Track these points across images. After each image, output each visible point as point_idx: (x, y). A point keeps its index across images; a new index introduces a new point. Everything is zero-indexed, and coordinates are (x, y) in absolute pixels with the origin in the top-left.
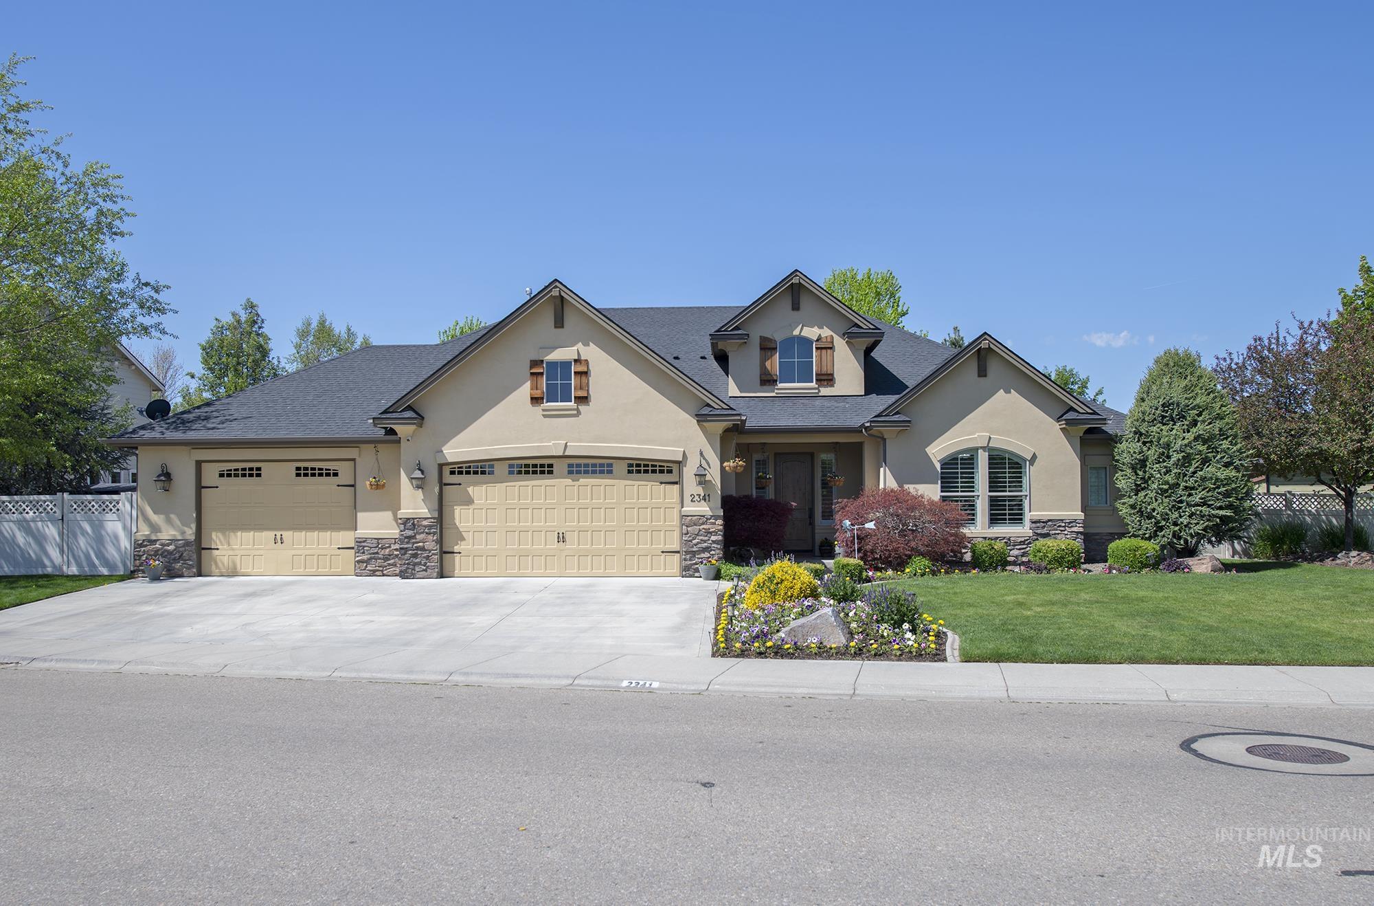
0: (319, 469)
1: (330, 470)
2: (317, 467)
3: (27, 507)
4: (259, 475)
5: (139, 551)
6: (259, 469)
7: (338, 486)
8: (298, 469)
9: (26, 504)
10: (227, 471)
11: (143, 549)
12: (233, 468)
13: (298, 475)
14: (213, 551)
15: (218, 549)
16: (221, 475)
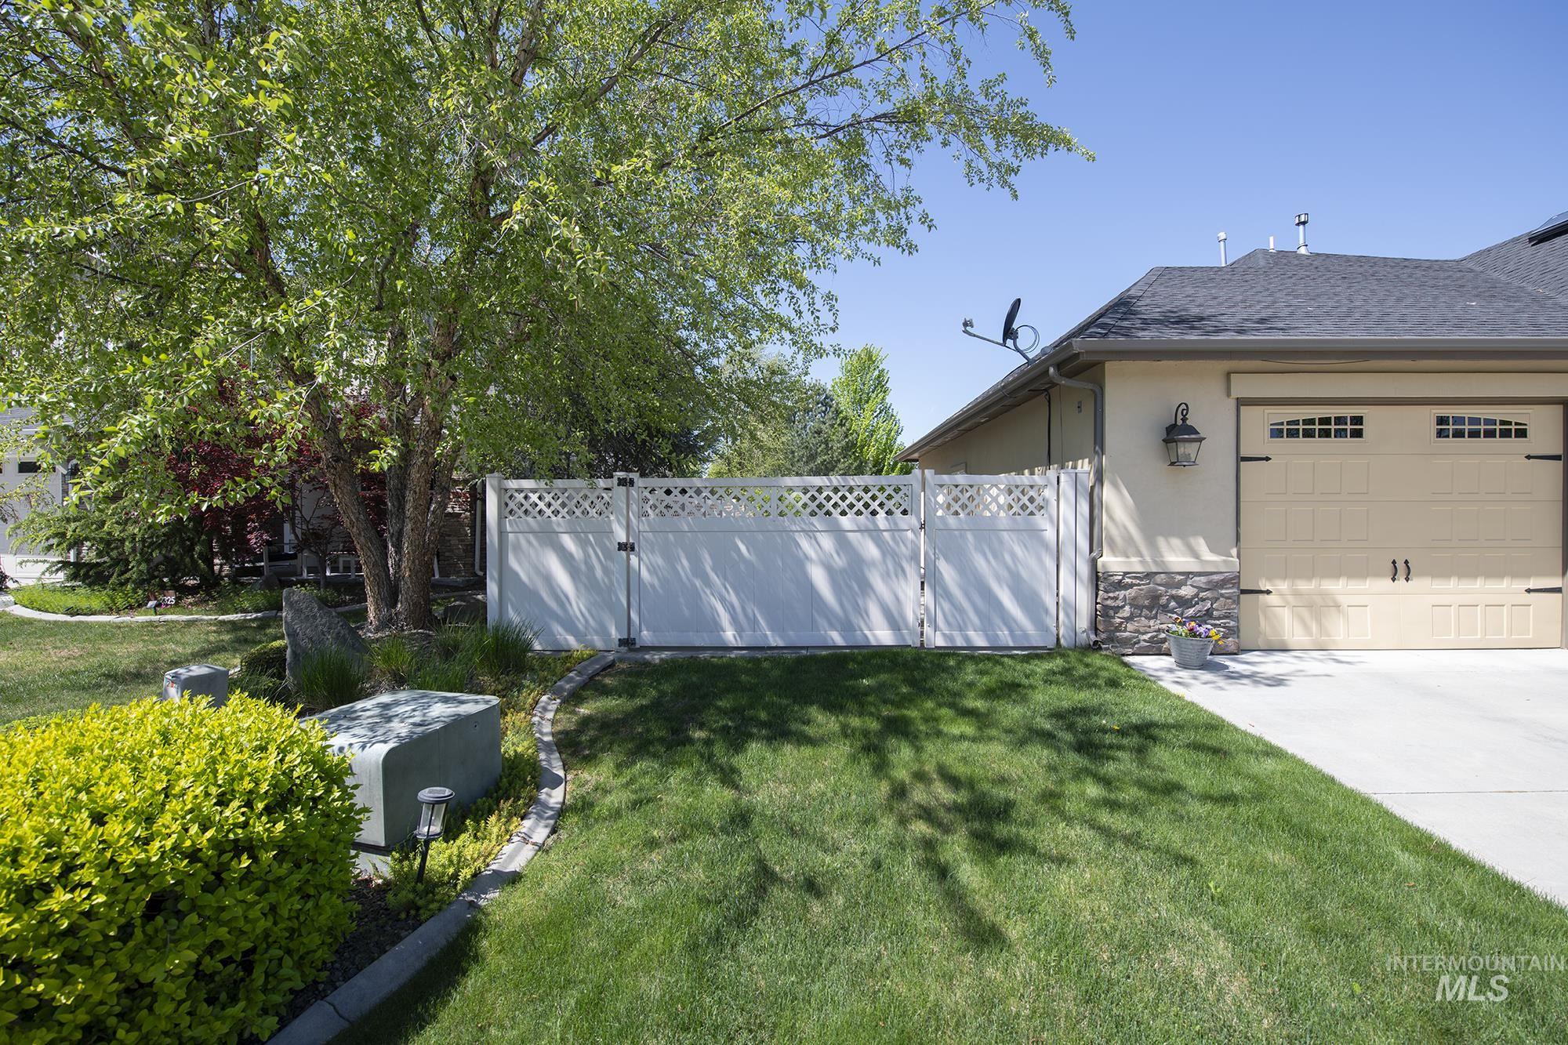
0: (1488, 422)
1: (1510, 423)
2: (1482, 417)
3: (859, 500)
4: (1357, 434)
5: (1116, 598)
6: (1358, 420)
7: (1529, 457)
8: (1442, 420)
9: (855, 494)
10: (1289, 423)
11: (1122, 594)
12: (1301, 418)
13: (1440, 434)
14: (1261, 596)
15: (1268, 592)
16: (1276, 433)
